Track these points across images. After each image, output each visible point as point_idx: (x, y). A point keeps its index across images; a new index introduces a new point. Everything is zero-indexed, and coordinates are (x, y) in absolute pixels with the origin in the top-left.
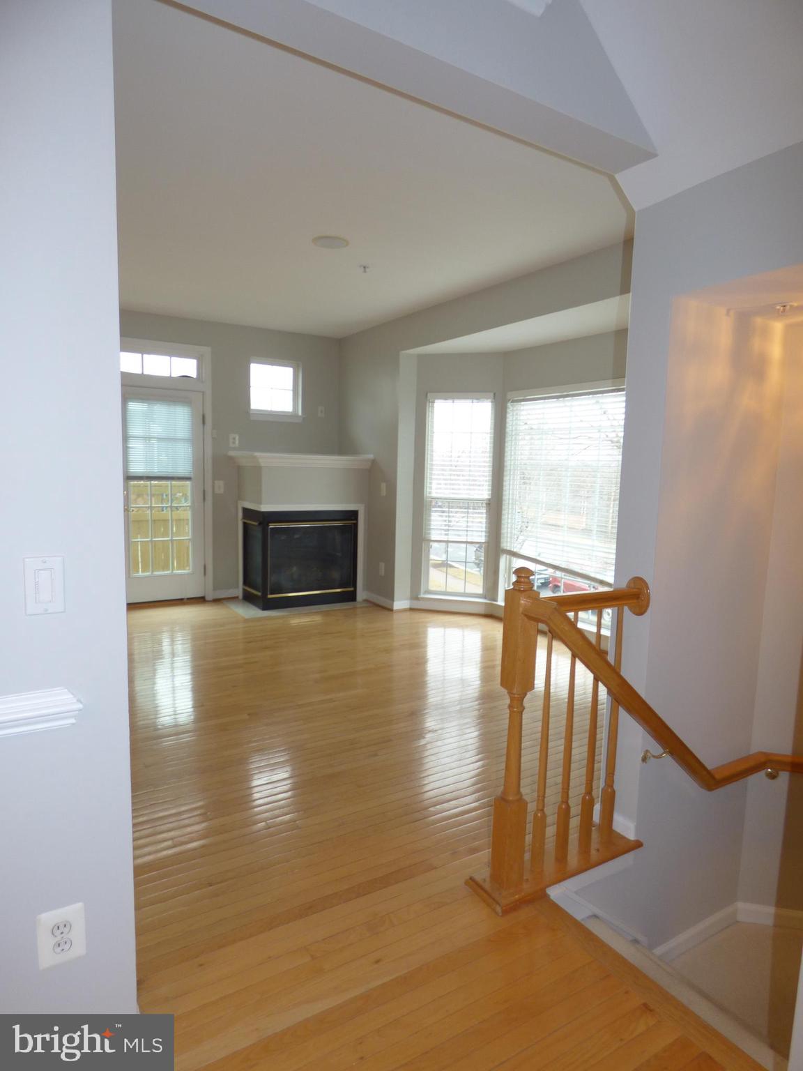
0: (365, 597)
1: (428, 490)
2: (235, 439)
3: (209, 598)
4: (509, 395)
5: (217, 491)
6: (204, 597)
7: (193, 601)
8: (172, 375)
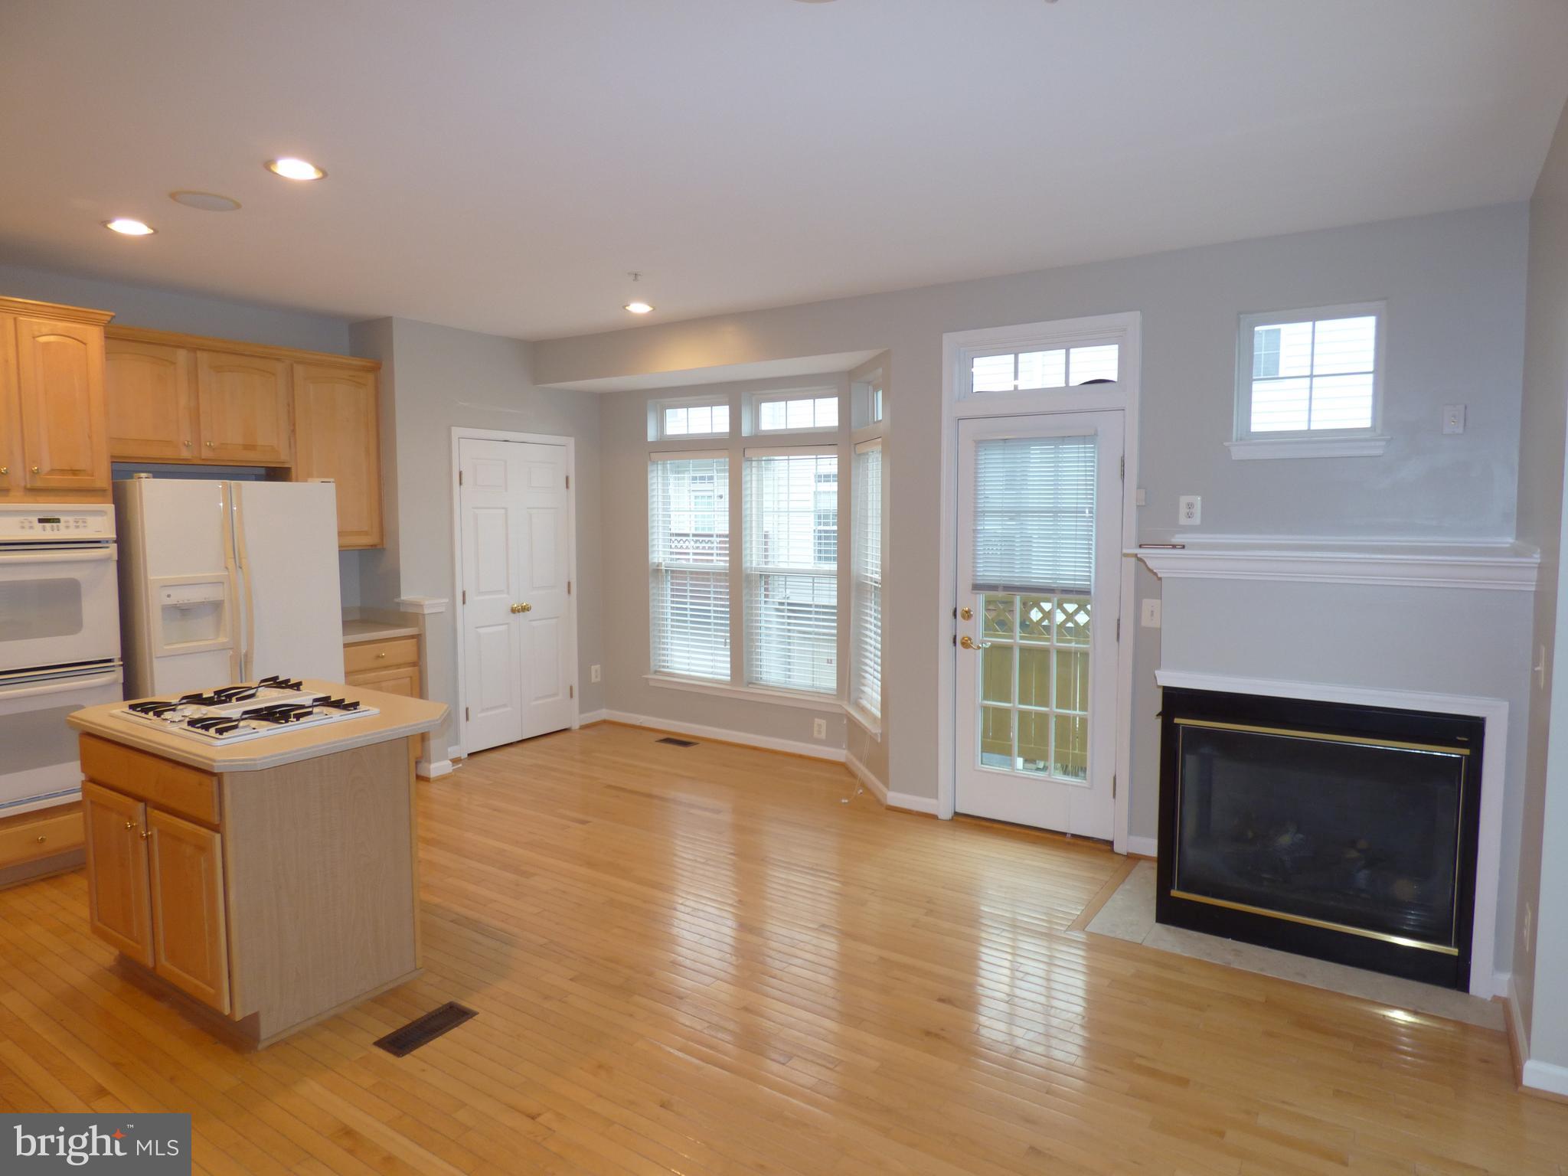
0: (1498, 991)
3: (1119, 848)
5: (1144, 622)
6: (1111, 843)
7: (1086, 843)
8: (1071, 384)
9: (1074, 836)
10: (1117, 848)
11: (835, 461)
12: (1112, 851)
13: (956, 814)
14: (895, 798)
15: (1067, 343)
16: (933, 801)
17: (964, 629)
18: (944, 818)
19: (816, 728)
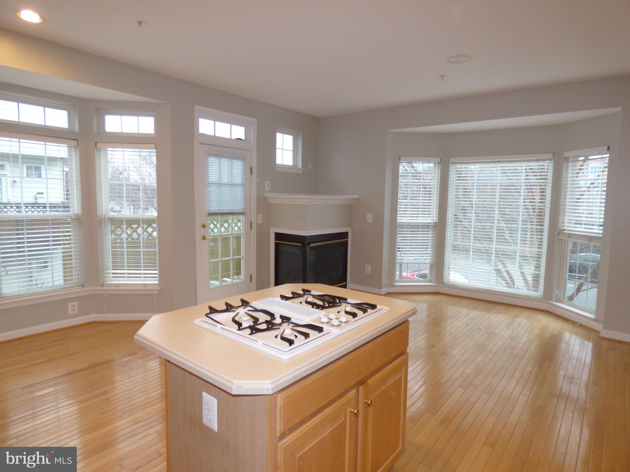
2: (268, 185)
4: (451, 159)
5: (259, 222)
15: (231, 122)
17: (203, 232)
19: (70, 309)
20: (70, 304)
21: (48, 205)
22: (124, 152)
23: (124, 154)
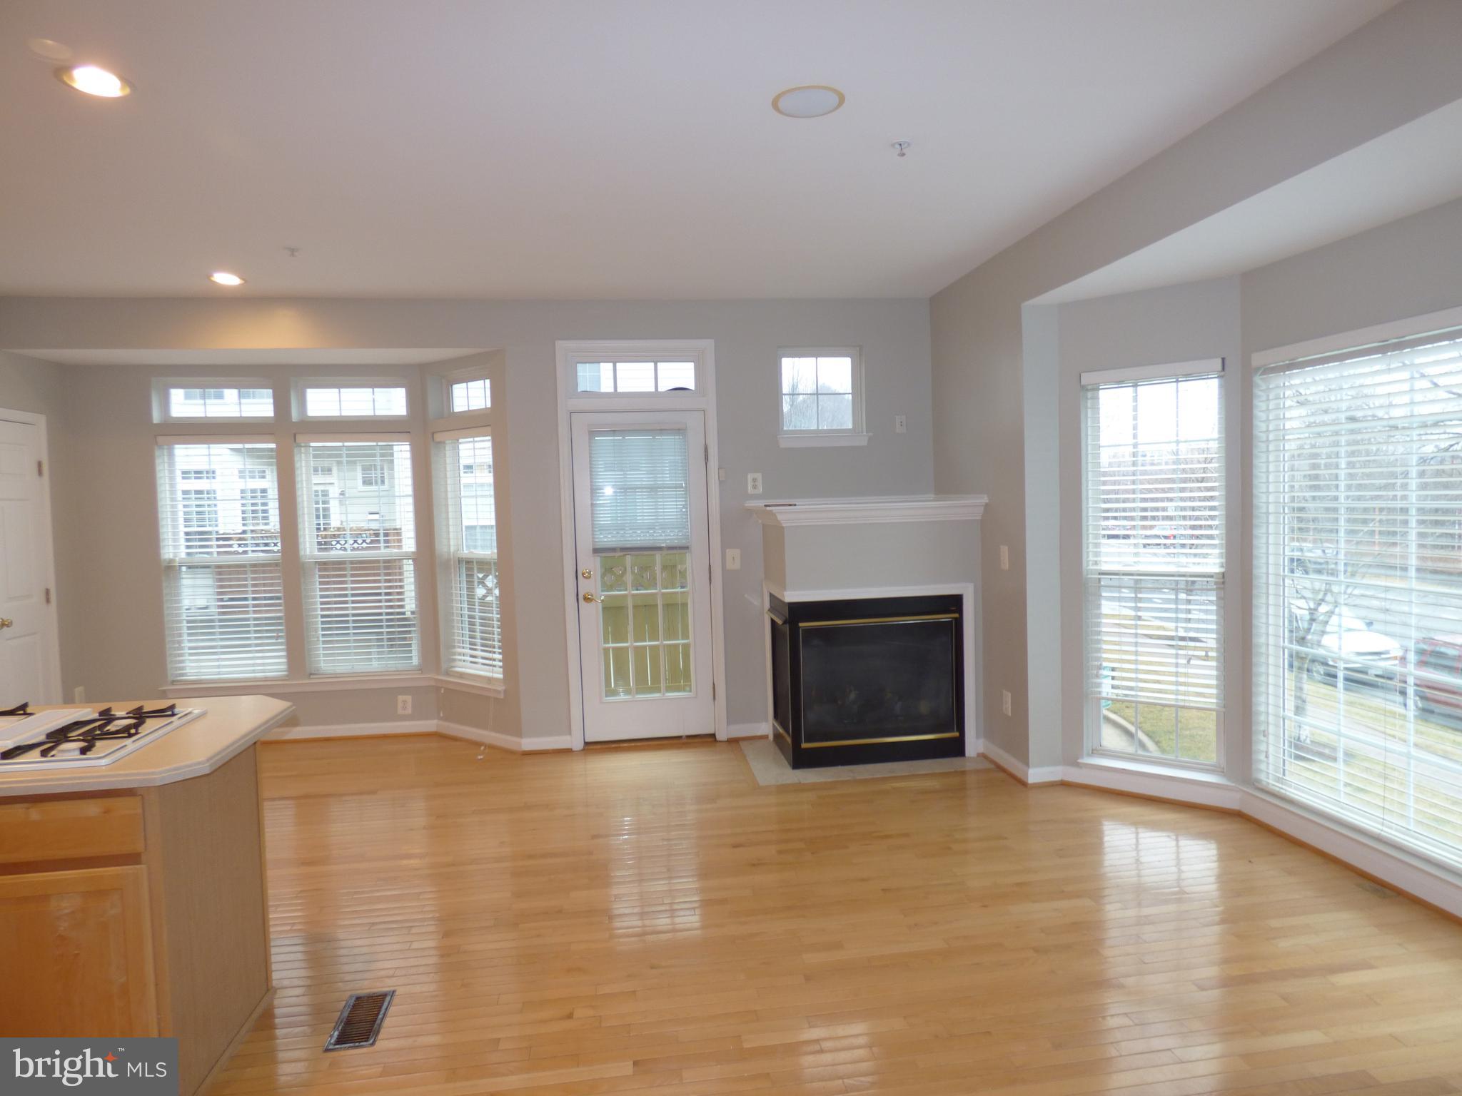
0: (981, 750)
1: (1091, 558)
2: (754, 482)
3: (721, 736)
4: (1257, 359)
5: (729, 566)
6: (713, 736)
7: (696, 740)
8: (660, 389)
9: (688, 737)
10: (719, 737)
11: (408, 448)
12: (716, 740)
13: (587, 744)
14: (529, 743)
15: (656, 358)
16: (568, 737)
17: (585, 586)
18: (578, 749)
19: (400, 705)
20: (401, 698)
21: (381, 532)
22: (476, 444)
23: (476, 447)
